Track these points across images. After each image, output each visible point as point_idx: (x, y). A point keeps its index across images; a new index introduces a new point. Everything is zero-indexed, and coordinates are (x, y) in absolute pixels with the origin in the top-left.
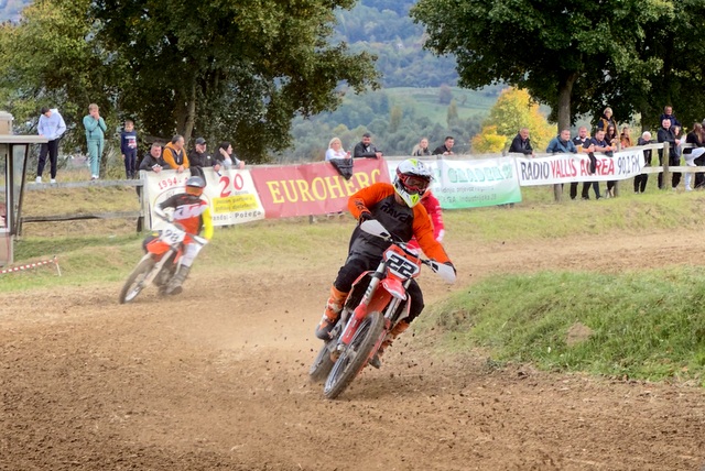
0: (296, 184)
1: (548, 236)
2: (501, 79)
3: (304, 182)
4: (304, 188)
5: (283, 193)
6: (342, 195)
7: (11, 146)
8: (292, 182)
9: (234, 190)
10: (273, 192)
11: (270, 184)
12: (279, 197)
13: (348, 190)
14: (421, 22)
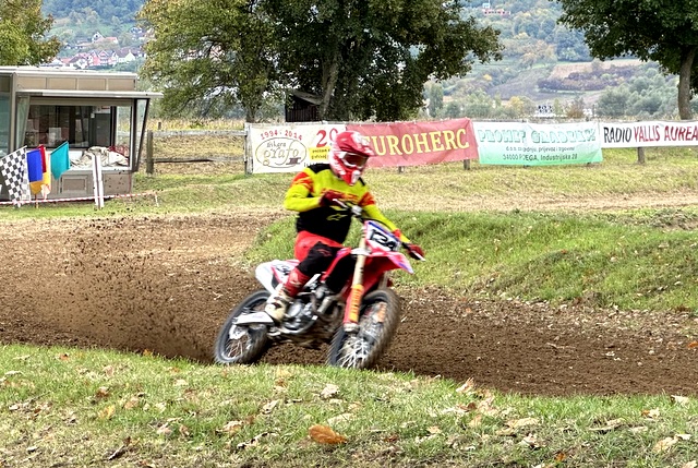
0: (386, 140)
1: (614, 192)
2: (630, 52)
3: (395, 138)
4: (393, 142)
6: (428, 150)
7: (135, 100)
8: (382, 138)
13: (435, 146)
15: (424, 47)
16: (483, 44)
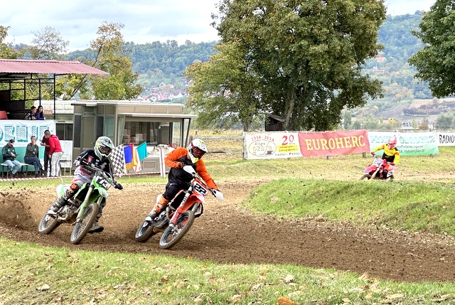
0: (320, 141)
1: (444, 170)
3: (325, 140)
4: (324, 143)
5: (313, 145)
6: (343, 147)
7: (183, 119)
8: (318, 140)
9: (289, 142)
10: (308, 144)
11: (307, 140)
12: (310, 147)
13: (346, 145)
14: (413, 65)
15: (341, 90)
16: (373, 89)
